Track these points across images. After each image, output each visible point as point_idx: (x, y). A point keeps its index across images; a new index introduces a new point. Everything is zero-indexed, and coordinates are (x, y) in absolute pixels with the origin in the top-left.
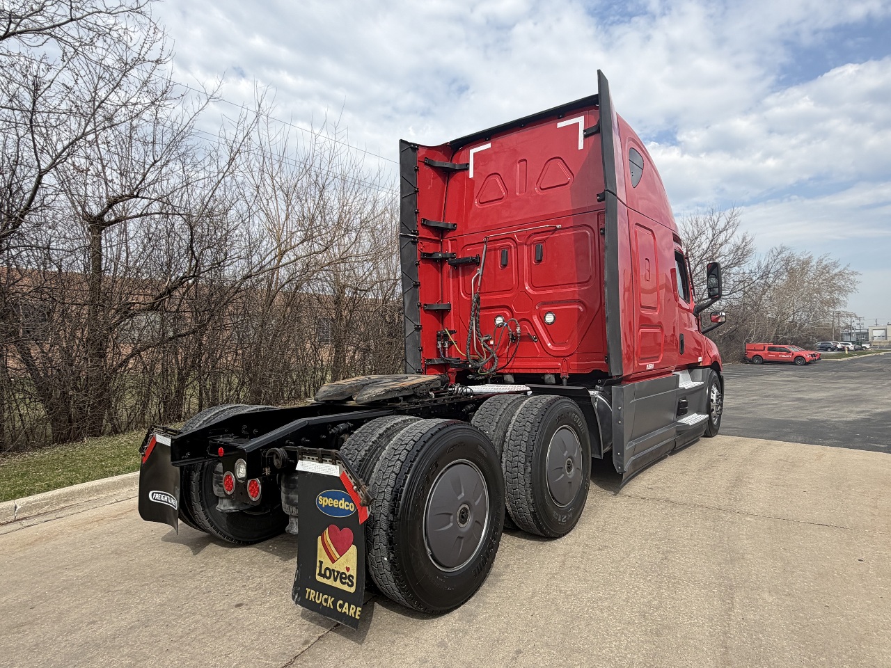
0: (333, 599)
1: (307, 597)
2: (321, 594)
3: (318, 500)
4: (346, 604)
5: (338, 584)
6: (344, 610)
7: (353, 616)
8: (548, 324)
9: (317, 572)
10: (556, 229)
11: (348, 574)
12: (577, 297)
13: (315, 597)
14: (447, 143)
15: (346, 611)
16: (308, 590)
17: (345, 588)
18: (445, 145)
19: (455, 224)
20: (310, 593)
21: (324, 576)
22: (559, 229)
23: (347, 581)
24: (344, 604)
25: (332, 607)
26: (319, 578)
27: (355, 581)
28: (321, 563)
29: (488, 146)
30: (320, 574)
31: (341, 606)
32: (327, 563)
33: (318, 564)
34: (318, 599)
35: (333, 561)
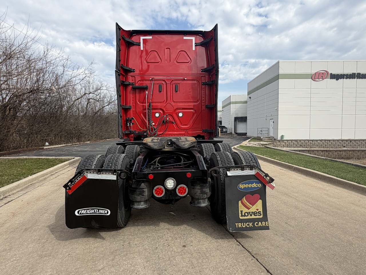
0: (252, 223)
1: (237, 227)
2: (245, 223)
3: (239, 186)
4: (260, 223)
5: (253, 217)
6: (259, 225)
7: (265, 225)
8: (180, 117)
9: (240, 215)
10: (184, 80)
11: (257, 212)
12: (192, 107)
13: (242, 226)
14: (130, 30)
15: (260, 225)
16: (237, 224)
17: (258, 217)
18: (129, 31)
19: (134, 70)
20: (238, 225)
21: (245, 216)
22: (186, 80)
23: (258, 214)
24: (258, 223)
25: (252, 226)
26: (241, 218)
27: (262, 213)
28: (242, 211)
29: (151, 37)
30: (242, 216)
31: (257, 224)
32: (245, 210)
33: (240, 212)
34: (244, 225)
35: (249, 209)
